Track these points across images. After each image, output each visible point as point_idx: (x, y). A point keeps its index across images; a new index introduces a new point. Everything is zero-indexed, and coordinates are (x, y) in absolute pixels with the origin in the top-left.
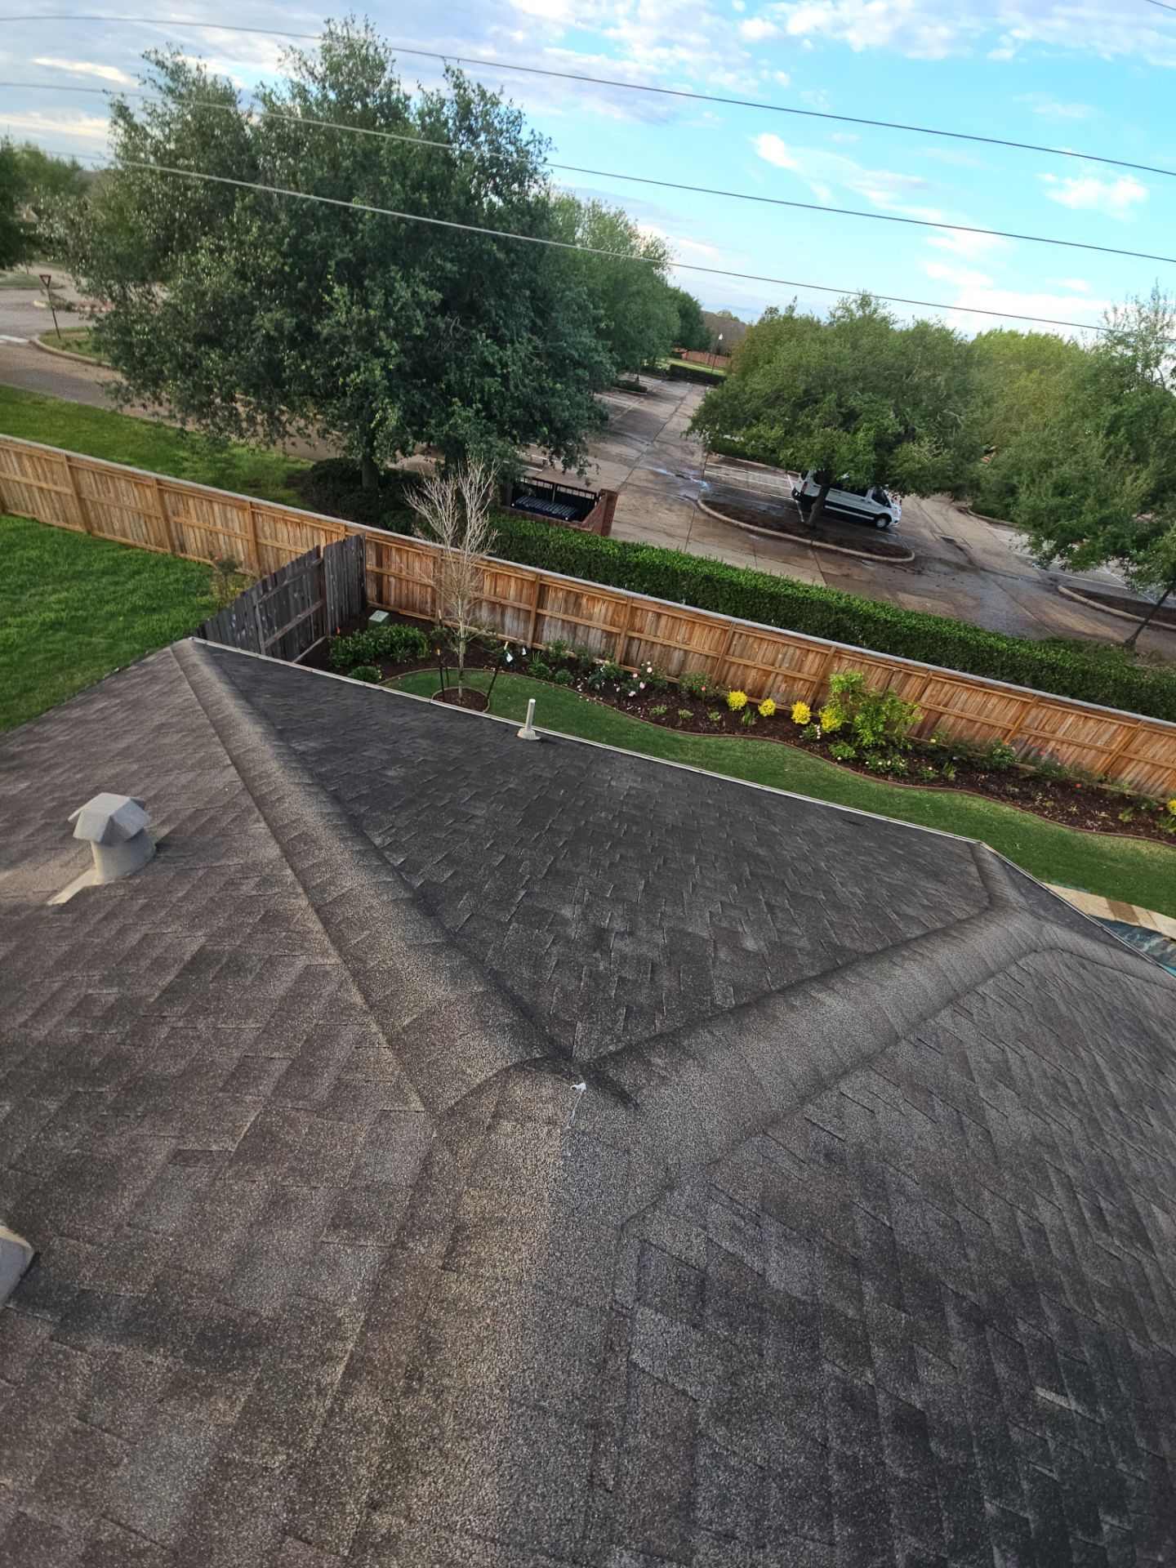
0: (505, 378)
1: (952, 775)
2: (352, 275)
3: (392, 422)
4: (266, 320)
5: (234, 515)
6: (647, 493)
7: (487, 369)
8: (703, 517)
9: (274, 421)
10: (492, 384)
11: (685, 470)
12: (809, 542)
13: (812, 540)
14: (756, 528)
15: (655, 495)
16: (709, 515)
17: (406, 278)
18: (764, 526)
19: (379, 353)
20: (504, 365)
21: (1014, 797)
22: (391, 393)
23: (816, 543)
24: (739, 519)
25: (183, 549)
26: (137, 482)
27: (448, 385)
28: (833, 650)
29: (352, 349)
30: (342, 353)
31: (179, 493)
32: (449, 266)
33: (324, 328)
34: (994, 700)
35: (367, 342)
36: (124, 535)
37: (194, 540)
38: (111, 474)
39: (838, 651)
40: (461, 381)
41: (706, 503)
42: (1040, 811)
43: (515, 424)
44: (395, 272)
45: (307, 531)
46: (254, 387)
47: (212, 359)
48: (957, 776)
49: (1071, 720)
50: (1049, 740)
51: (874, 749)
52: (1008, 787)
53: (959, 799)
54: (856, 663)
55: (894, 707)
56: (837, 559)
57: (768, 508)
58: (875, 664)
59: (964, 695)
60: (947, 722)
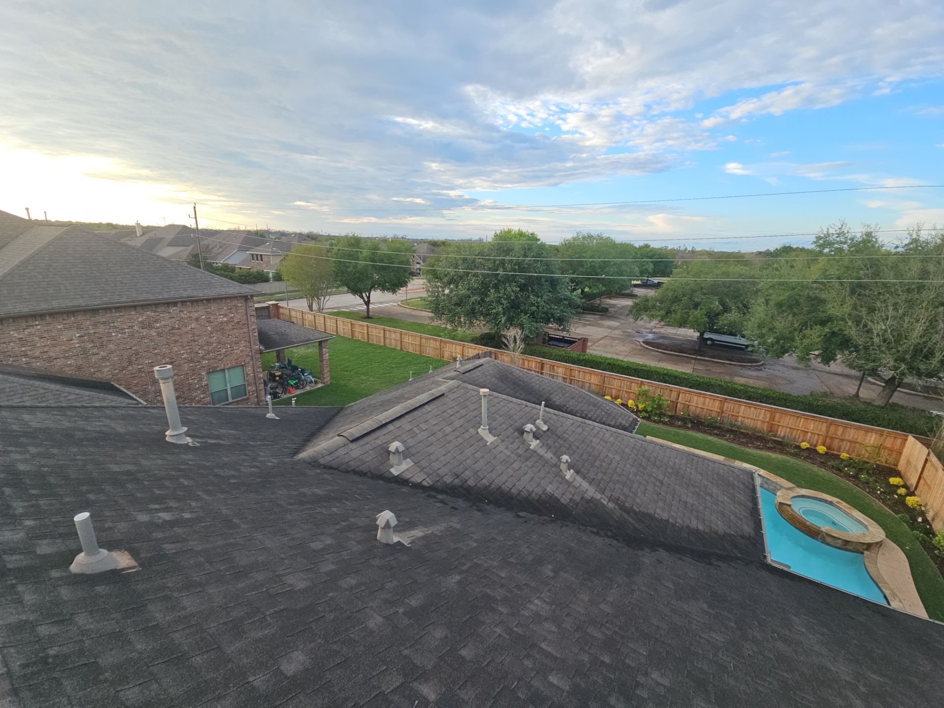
0: (538, 307)
1: (690, 425)
2: (496, 287)
3: (503, 321)
4: (473, 299)
5: (458, 347)
6: (615, 340)
7: (533, 305)
8: (640, 348)
9: (471, 323)
10: (534, 308)
11: (641, 330)
12: (695, 357)
13: (697, 356)
14: (666, 352)
15: (619, 340)
16: (644, 347)
17: (510, 286)
18: (671, 351)
19: (501, 304)
20: (538, 303)
21: (717, 435)
22: (504, 315)
23: (698, 357)
24: (658, 348)
25: (443, 357)
26: (435, 340)
27: (521, 310)
28: (640, 381)
29: (494, 304)
30: (491, 305)
31: (446, 342)
32: (522, 281)
33: (487, 299)
34: (708, 400)
35: (499, 302)
36: (429, 354)
37: (446, 354)
38: (430, 339)
39: (642, 382)
40: (524, 309)
41: (644, 342)
42: (727, 440)
43: (543, 318)
44: (507, 285)
45: (477, 350)
46: (467, 315)
47: (458, 309)
48: (692, 426)
49: (743, 408)
50: (737, 416)
51: (656, 414)
52: (715, 431)
53: (690, 433)
54: (650, 386)
55: (660, 399)
56: (708, 363)
57: (682, 344)
58: (657, 387)
59: (695, 398)
60: (692, 409)
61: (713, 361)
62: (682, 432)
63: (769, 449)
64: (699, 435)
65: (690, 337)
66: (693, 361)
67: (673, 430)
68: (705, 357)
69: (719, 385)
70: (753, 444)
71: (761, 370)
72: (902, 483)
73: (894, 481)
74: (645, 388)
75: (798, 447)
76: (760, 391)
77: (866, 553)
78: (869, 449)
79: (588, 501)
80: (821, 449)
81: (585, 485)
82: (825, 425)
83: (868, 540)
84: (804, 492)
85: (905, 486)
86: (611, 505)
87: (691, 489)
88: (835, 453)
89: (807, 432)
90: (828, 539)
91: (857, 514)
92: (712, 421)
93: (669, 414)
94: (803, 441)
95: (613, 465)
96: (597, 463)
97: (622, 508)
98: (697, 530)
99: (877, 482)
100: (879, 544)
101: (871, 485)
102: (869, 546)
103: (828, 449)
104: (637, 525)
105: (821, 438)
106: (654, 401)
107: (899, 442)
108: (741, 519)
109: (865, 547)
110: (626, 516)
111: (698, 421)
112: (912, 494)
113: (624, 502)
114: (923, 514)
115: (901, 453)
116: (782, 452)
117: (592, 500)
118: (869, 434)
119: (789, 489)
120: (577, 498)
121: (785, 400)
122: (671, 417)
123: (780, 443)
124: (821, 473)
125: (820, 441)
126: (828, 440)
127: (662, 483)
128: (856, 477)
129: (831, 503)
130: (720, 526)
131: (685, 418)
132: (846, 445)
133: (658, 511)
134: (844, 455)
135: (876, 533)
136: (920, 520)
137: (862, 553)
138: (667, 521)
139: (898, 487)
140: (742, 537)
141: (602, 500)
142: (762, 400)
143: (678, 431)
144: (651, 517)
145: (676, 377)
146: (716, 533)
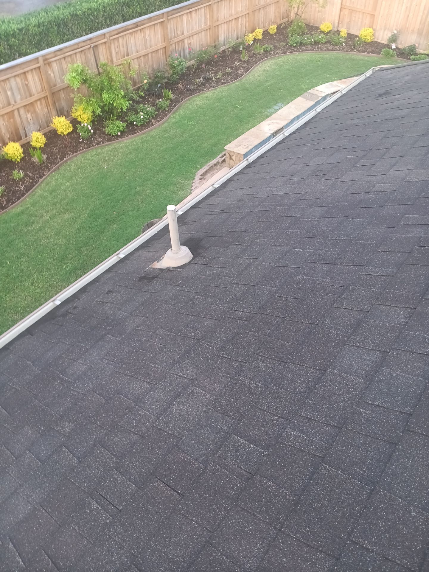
1: (172, 96)
21: (203, 84)
28: (41, 60)
39: (46, 59)
126: (252, 18)
132: (262, 15)
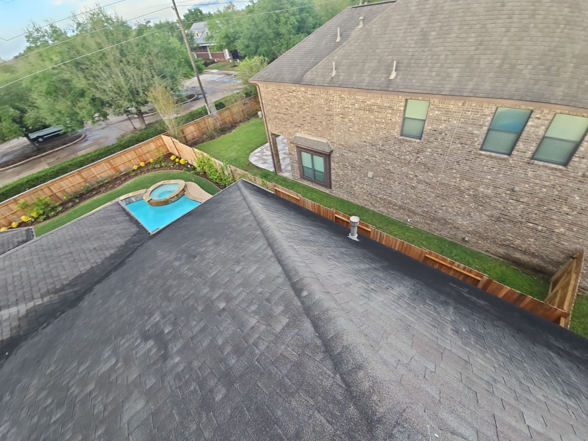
1: (78, 201)
12: (40, 155)
14: (17, 164)
18: (19, 162)
23: (44, 154)
48: (80, 200)
49: (92, 169)
50: (95, 176)
51: (50, 211)
52: (94, 193)
53: (82, 204)
54: (24, 197)
55: (41, 201)
56: (53, 154)
57: (23, 152)
58: (29, 194)
59: (62, 183)
60: (68, 190)
61: (55, 151)
62: (77, 208)
63: (125, 180)
64: (88, 202)
65: (24, 143)
66: (42, 159)
67: (71, 211)
68: (47, 151)
69: (69, 165)
70: (116, 184)
71: (87, 140)
72: (175, 157)
73: (172, 158)
74: (22, 201)
75: (134, 170)
76: (94, 154)
77: (185, 193)
78: (154, 151)
79: (26, 315)
80: (142, 164)
81: (13, 310)
82: (133, 152)
83: (182, 189)
84: (151, 188)
85: (177, 157)
86: (46, 299)
87: (92, 239)
88: (148, 162)
89: (130, 160)
90: (172, 200)
91: (172, 181)
92: (86, 188)
93: (58, 204)
94: (133, 166)
95: (25, 277)
96: (10, 288)
97: (56, 292)
98: (112, 255)
99: (168, 163)
100: (186, 186)
101: (168, 166)
102: (184, 190)
103: (144, 162)
104: (75, 289)
105: (138, 159)
106: (38, 205)
107: (161, 140)
108: (128, 229)
109: (183, 192)
110: (63, 293)
111: (80, 194)
112: (180, 159)
113: (54, 288)
114: (188, 164)
115: (165, 145)
116: (130, 177)
117: (28, 312)
118: (150, 144)
119: (146, 192)
120: (15, 323)
121: (109, 150)
122: (61, 205)
123: (126, 174)
124: (151, 175)
125: (139, 161)
126: (141, 158)
127: (72, 253)
128: (161, 167)
129: (162, 185)
130: (121, 241)
131: (71, 199)
132: (148, 155)
133: (82, 269)
134: (151, 160)
135: (182, 183)
136: (189, 166)
137: (184, 195)
138: (92, 268)
139: (175, 160)
140: (134, 235)
141: (37, 304)
142: (100, 157)
143: (75, 209)
144: (81, 276)
145: (37, 178)
146: (122, 246)
